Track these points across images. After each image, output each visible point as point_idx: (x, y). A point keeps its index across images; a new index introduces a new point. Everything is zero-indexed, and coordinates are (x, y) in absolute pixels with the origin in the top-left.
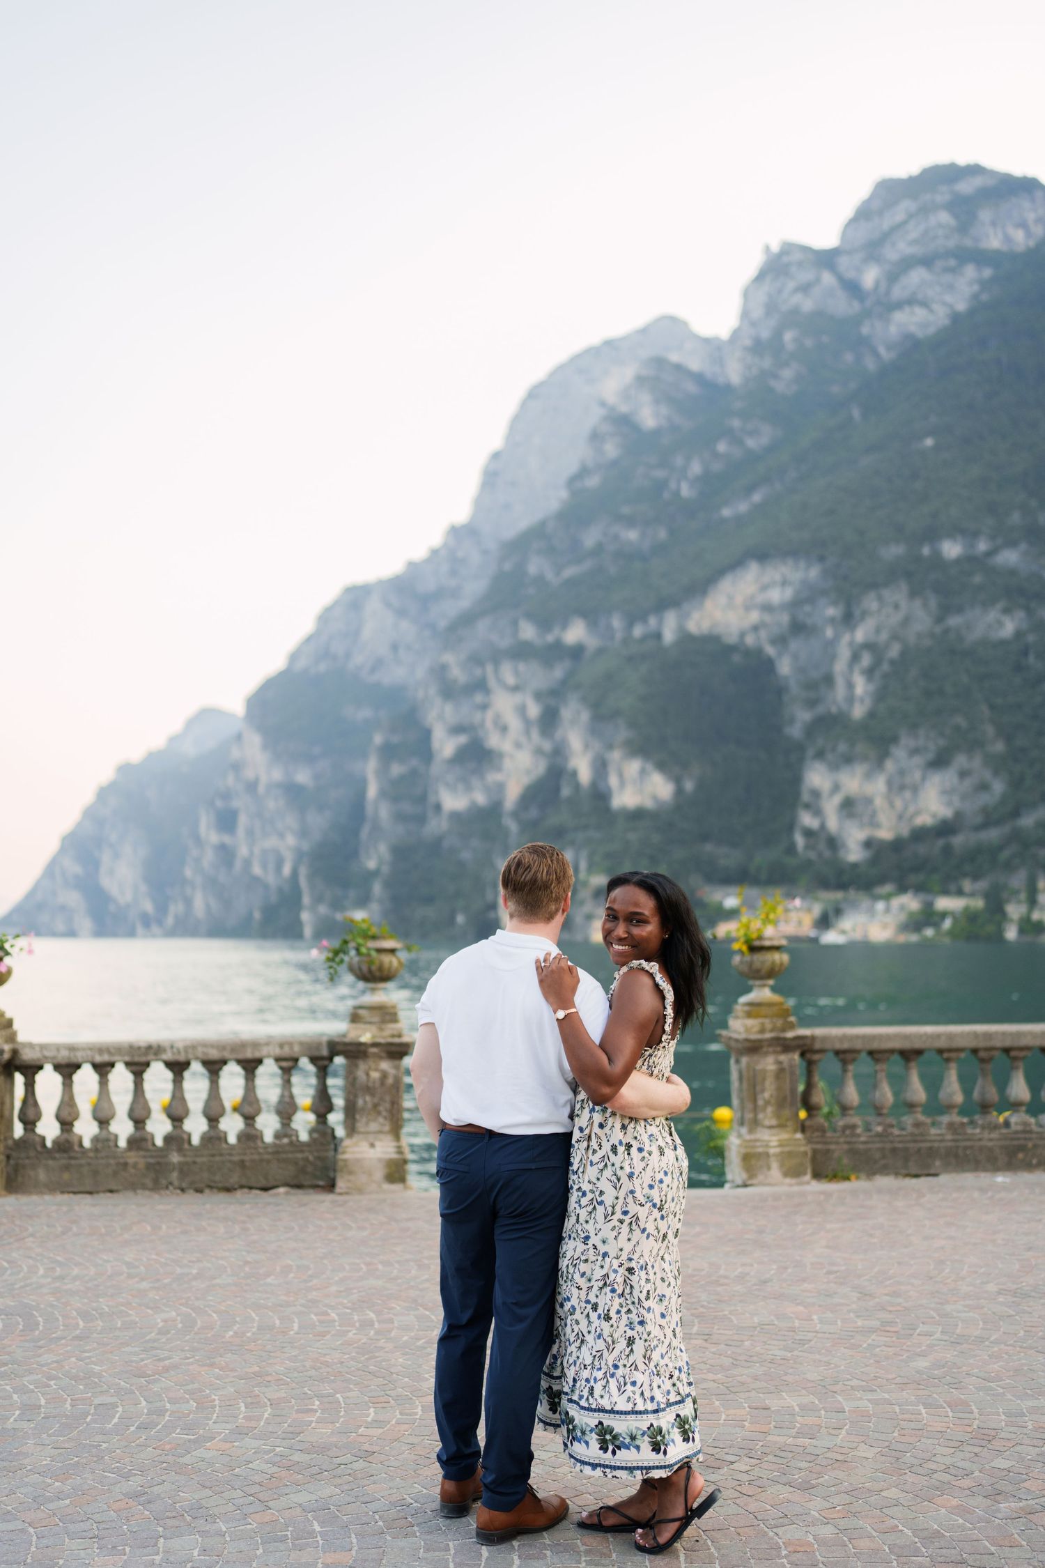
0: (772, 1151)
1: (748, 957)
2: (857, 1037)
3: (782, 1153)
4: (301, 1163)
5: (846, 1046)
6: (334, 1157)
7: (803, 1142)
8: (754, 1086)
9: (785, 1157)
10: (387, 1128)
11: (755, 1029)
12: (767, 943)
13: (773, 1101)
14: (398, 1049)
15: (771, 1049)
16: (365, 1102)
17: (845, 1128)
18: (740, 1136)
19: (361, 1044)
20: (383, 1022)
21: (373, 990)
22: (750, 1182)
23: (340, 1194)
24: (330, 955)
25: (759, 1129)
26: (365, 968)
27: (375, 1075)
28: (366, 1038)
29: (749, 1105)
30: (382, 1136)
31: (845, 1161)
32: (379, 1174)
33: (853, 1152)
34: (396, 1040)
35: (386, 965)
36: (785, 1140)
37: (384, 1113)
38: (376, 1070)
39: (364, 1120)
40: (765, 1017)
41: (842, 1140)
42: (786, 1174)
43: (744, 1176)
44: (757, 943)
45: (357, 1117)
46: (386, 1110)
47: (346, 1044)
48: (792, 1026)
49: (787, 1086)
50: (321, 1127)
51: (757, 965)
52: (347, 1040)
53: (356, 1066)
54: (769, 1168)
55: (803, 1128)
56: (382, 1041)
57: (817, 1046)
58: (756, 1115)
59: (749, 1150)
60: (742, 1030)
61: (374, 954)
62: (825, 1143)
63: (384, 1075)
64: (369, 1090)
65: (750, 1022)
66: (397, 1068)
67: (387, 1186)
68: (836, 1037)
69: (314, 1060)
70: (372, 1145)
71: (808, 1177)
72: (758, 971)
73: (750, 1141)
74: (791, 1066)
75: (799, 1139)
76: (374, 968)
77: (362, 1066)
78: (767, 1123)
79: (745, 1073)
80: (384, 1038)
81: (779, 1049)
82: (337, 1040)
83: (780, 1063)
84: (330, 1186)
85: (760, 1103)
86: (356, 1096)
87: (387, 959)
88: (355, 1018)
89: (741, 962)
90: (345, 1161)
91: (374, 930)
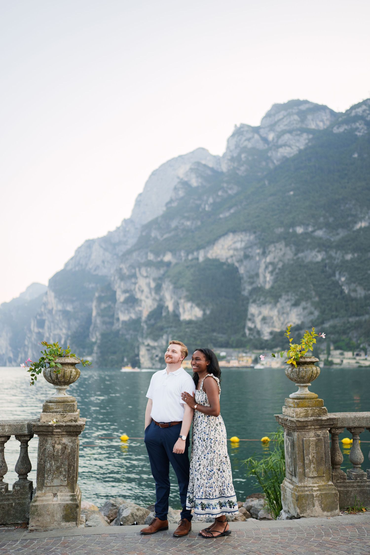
0: (315, 494)
1: (296, 369)
2: (363, 418)
3: (321, 494)
4: (7, 508)
5: (356, 424)
6: (29, 503)
7: (334, 487)
8: (303, 452)
9: (322, 498)
10: (65, 483)
11: (302, 414)
12: (308, 360)
13: (314, 460)
14: (75, 430)
15: (313, 427)
16: (51, 465)
17: (357, 476)
18: (292, 483)
19: (50, 426)
20: (65, 411)
21: (59, 390)
22: (301, 515)
23: (31, 531)
24: (33, 368)
25: (306, 478)
26: (54, 376)
27: (58, 447)
28: (53, 422)
29: (300, 464)
30: (62, 488)
31: (358, 499)
32: (59, 516)
33: (363, 492)
34: (74, 423)
35: (68, 374)
36: (323, 486)
37: (64, 473)
38: (59, 443)
39: (51, 477)
40: (309, 407)
41: (355, 484)
42: (324, 510)
43: (298, 511)
44: (302, 360)
45: (46, 476)
46: (65, 470)
47: (39, 426)
48: (325, 413)
49: (323, 451)
50: (22, 481)
51: (302, 374)
52: (39, 424)
53: (46, 441)
54: (314, 506)
55: (332, 478)
56: (64, 424)
57: (339, 425)
58: (304, 470)
59: (301, 493)
60: (294, 415)
61: (59, 366)
62: (345, 487)
63: (65, 447)
64: (53, 457)
65: (298, 410)
66: (73, 442)
67: (63, 524)
68: (351, 418)
69: (18, 437)
70: (55, 495)
71: (338, 511)
72: (303, 377)
73: (301, 487)
74: (325, 437)
75: (331, 485)
76: (59, 376)
77: (50, 441)
78: (311, 475)
79: (296, 442)
80: (66, 422)
81: (318, 427)
82: (33, 423)
83: (319, 436)
84: (25, 525)
85: (307, 462)
86: (45, 462)
87: (69, 370)
88: (46, 409)
89: (292, 372)
90: (35, 506)
91: (60, 351)
